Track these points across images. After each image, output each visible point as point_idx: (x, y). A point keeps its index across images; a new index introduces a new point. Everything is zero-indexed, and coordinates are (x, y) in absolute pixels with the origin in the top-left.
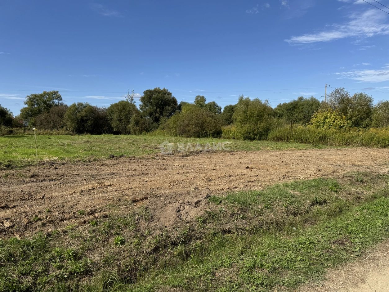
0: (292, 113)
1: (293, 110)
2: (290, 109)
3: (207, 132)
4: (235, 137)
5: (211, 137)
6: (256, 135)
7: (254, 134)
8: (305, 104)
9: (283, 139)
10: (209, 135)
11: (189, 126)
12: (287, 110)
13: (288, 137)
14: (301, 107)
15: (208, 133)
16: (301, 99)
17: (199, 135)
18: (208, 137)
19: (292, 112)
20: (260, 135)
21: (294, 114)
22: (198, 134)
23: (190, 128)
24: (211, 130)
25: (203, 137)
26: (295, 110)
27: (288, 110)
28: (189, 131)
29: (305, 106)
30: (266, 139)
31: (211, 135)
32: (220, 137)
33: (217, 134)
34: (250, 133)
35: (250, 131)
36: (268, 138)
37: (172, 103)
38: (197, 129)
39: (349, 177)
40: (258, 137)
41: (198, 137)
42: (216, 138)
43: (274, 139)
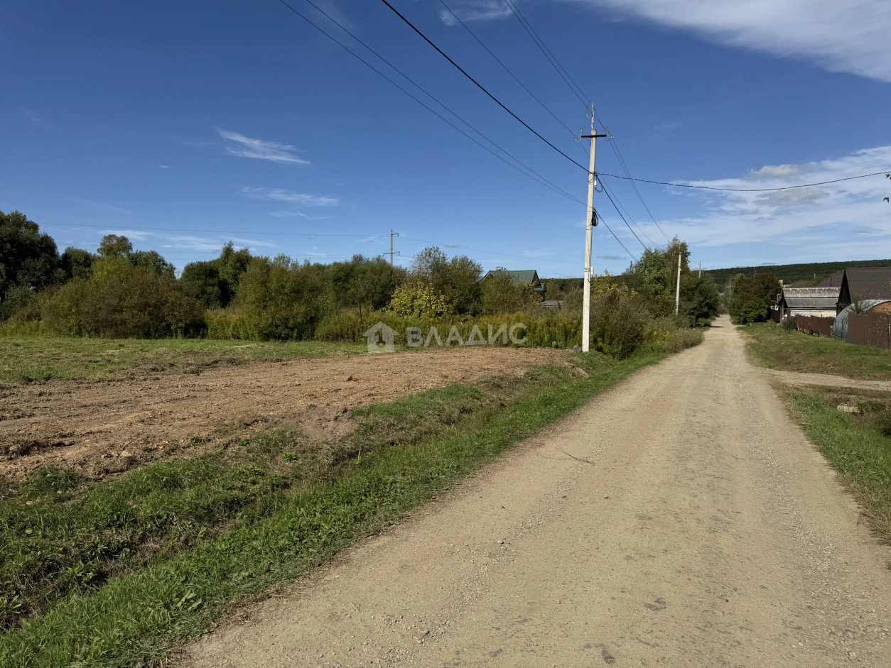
0: (344, 287)
1: (346, 281)
2: (340, 279)
3: (169, 326)
4: (242, 336)
5: (180, 336)
6: (292, 329)
7: (287, 327)
8: (367, 271)
9: (346, 336)
10: (176, 333)
11: (121, 311)
12: (335, 281)
13: (354, 333)
14: (360, 275)
15: (173, 328)
16: (358, 259)
17: (148, 332)
18: (172, 335)
19: (345, 285)
20: (299, 329)
21: (349, 289)
22: (146, 329)
23: (125, 315)
24: (181, 321)
25: (160, 337)
26: (351, 280)
27: (337, 280)
28: (124, 322)
29: (368, 273)
30: (312, 337)
31: (179, 331)
32: (203, 336)
33: (196, 329)
34: (277, 326)
35: (279, 323)
36: (316, 336)
37: (43, 250)
38: (145, 318)
39: (484, 382)
40: (295, 335)
41: (147, 336)
42: (193, 337)
43: (328, 338)
